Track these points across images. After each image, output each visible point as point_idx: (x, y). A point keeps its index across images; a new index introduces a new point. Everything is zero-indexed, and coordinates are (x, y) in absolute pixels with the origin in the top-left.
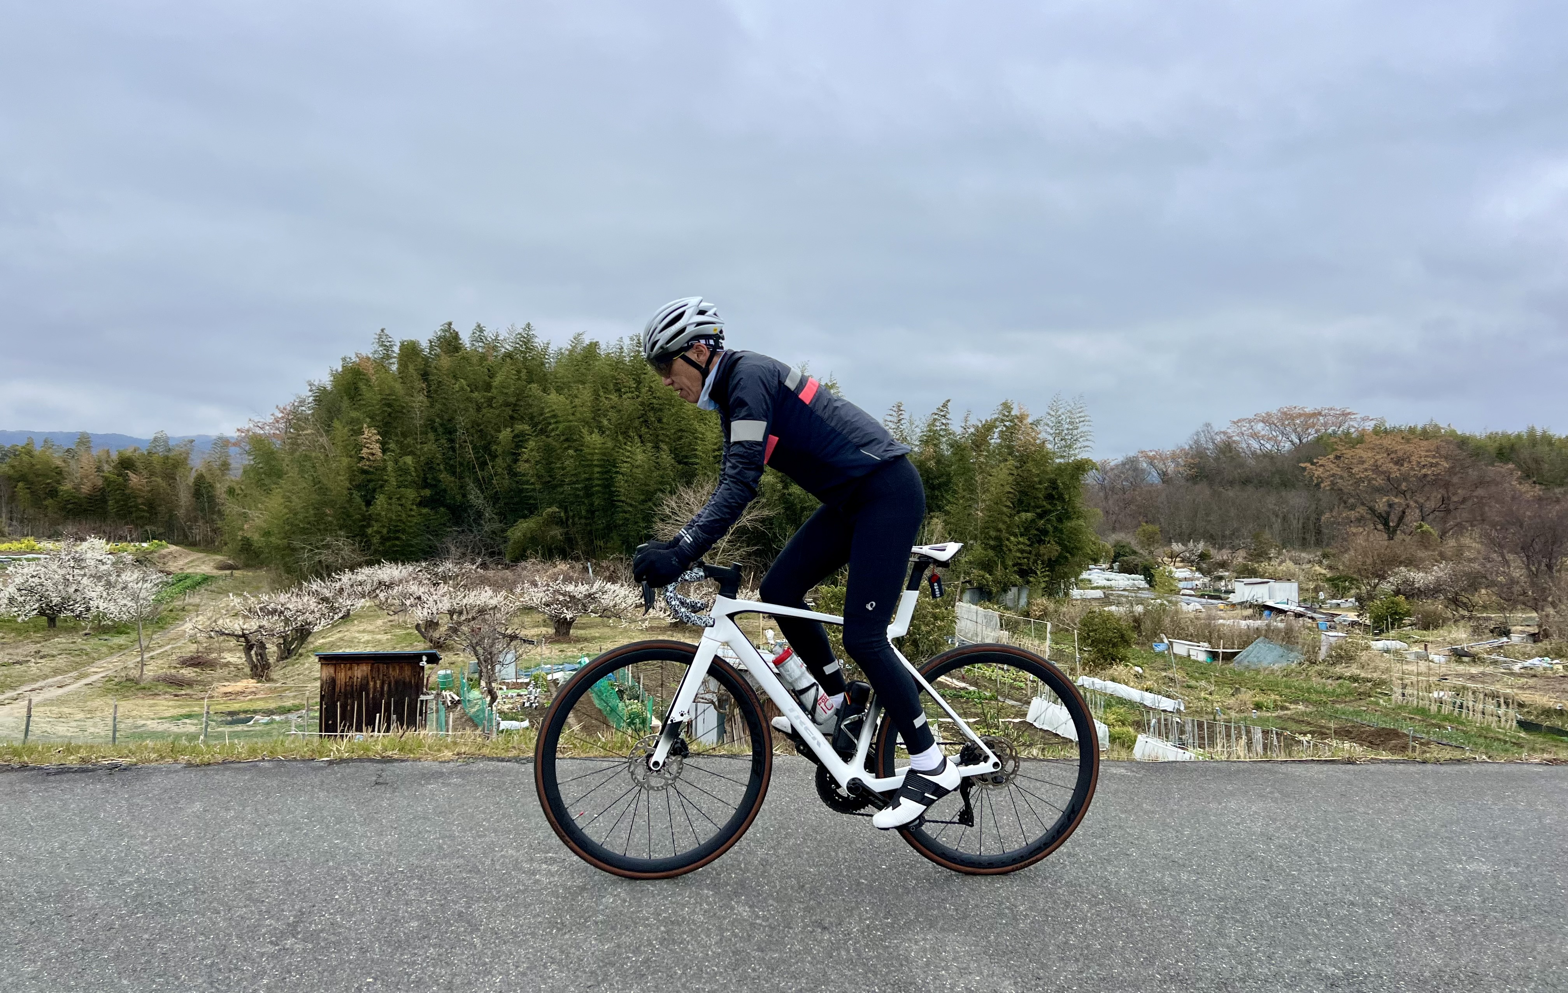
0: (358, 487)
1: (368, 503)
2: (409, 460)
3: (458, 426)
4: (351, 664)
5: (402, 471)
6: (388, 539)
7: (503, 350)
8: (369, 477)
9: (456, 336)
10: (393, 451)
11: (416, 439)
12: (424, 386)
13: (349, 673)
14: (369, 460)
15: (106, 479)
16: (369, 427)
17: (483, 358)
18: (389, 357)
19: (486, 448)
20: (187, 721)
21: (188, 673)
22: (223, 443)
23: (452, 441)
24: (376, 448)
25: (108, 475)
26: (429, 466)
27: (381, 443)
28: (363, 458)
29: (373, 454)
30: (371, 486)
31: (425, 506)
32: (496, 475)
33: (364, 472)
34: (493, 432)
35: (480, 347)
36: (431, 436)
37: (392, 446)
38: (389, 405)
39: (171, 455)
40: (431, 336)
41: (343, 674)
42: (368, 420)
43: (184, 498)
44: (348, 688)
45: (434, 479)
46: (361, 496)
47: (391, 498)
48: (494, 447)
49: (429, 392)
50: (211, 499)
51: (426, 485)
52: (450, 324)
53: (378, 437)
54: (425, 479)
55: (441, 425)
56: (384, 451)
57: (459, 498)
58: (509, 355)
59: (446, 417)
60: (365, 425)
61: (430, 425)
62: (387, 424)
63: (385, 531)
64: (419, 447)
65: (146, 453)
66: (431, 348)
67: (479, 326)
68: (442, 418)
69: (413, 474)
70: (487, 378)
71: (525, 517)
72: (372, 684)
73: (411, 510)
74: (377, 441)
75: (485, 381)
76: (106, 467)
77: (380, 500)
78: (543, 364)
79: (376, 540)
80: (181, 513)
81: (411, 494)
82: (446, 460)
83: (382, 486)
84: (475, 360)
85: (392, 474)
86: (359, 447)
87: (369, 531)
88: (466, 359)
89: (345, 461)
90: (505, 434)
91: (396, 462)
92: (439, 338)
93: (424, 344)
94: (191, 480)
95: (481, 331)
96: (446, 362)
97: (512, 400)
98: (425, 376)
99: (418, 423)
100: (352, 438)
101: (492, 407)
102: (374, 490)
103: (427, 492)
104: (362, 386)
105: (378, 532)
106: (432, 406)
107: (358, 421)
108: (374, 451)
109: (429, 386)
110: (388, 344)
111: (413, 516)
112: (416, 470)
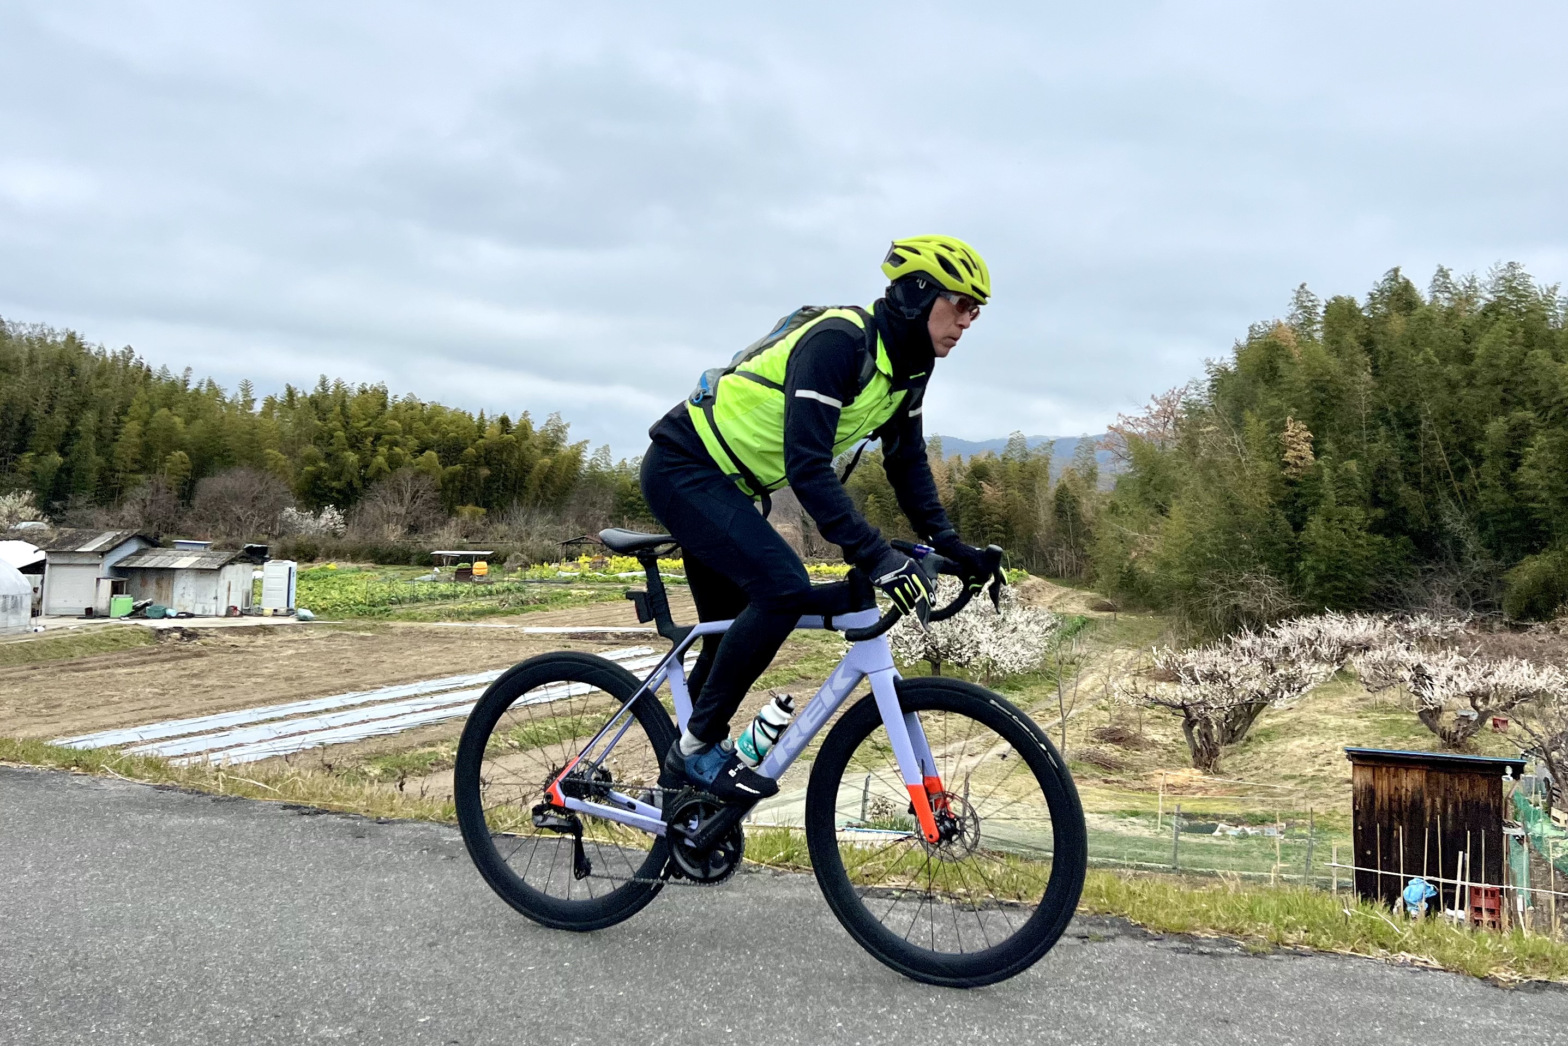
0: (1284, 504)
1: (1298, 527)
2: (1352, 465)
3: (1422, 416)
4: (1397, 769)
5: (1346, 481)
6: (1328, 578)
7: (1482, 302)
8: (1296, 490)
9: (1407, 286)
10: (1330, 453)
11: (1361, 435)
12: (1367, 359)
13: (1394, 782)
14: (1296, 466)
15: (958, 491)
16: (1295, 420)
17: (1451, 315)
18: (1310, 322)
19: (1466, 449)
20: (1133, 819)
21: (1110, 750)
22: (1087, 445)
23: (1412, 437)
24: (1306, 449)
25: (960, 486)
26: (1381, 472)
27: (1312, 443)
28: (1288, 464)
29: (1302, 458)
30: (1300, 502)
31: (1378, 532)
32: (1483, 486)
33: (1291, 483)
34: (1475, 423)
35: (1444, 301)
36: (1382, 430)
37: (1329, 446)
38: (1323, 389)
39: (1029, 460)
40: (1372, 289)
41: (1385, 783)
42: (1294, 410)
43: (1045, 515)
44: (1394, 804)
45: (1389, 492)
46: (1287, 517)
47: (1329, 520)
48: (1478, 446)
49: (1375, 367)
50: (1076, 517)
51: (1376, 502)
52: (1396, 271)
53: (1308, 434)
54: (1375, 494)
55: (1396, 414)
56: (1317, 454)
57: (1425, 521)
58: (1492, 308)
59: (1404, 404)
60: (1289, 418)
61: (1380, 414)
62: (1319, 416)
63: (1323, 567)
64: (1365, 447)
65: (1000, 459)
66: (1372, 306)
67: (1441, 270)
68: (1398, 405)
69: (1359, 485)
70: (1462, 344)
71: (1533, 551)
72: (1428, 802)
73: (1358, 537)
74: (1306, 440)
75: (1458, 348)
76: (957, 476)
77: (1315, 525)
78: (1545, 318)
79: (1311, 578)
80: (1040, 534)
81: (1357, 513)
82: (1407, 466)
83: (1316, 503)
84: (1438, 320)
85: (1331, 486)
86: (1280, 449)
87: (1301, 565)
88: (1427, 319)
89: (1264, 466)
90: (1496, 427)
91: (1335, 470)
92: (1381, 292)
93: (1362, 301)
94: (1051, 493)
95: (1446, 276)
96: (1398, 324)
97: (1506, 374)
98: (1369, 345)
99: (1364, 411)
100: (1272, 435)
101: (1474, 386)
102: (1304, 509)
103: (1380, 512)
104: (1281, 363)
105: (1313, 568)
106: (1382, 387)
107: (1277, 412)
108: (1303, 455)
109: (1374, 360)
110: (1310, 304)
111: (1361, 546)
112: (1363, 481)
